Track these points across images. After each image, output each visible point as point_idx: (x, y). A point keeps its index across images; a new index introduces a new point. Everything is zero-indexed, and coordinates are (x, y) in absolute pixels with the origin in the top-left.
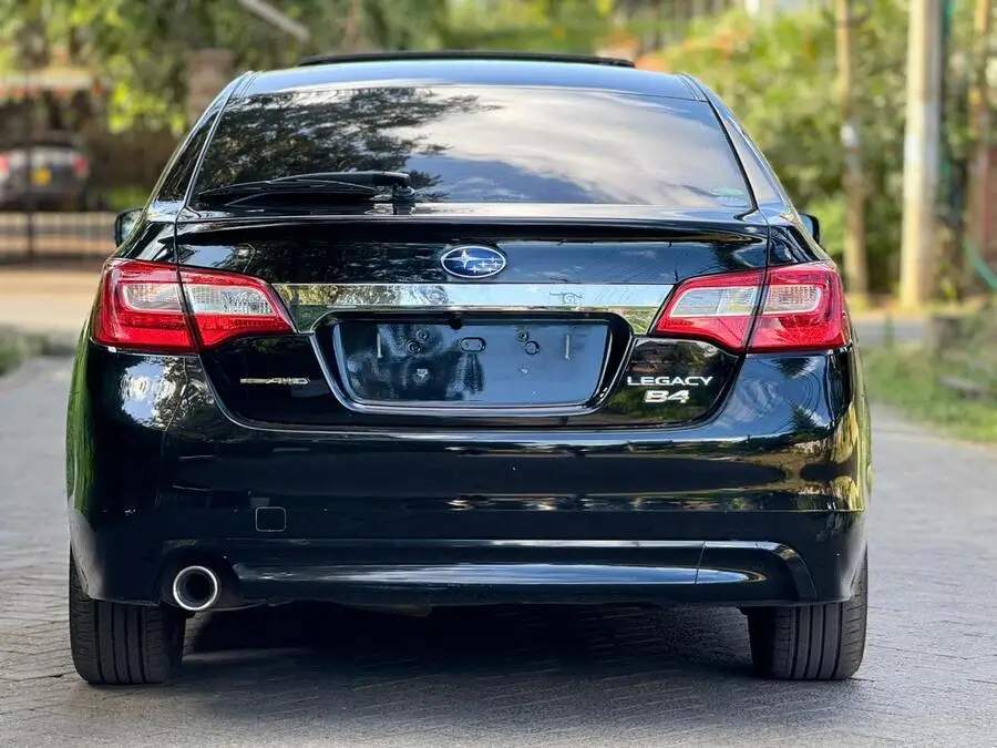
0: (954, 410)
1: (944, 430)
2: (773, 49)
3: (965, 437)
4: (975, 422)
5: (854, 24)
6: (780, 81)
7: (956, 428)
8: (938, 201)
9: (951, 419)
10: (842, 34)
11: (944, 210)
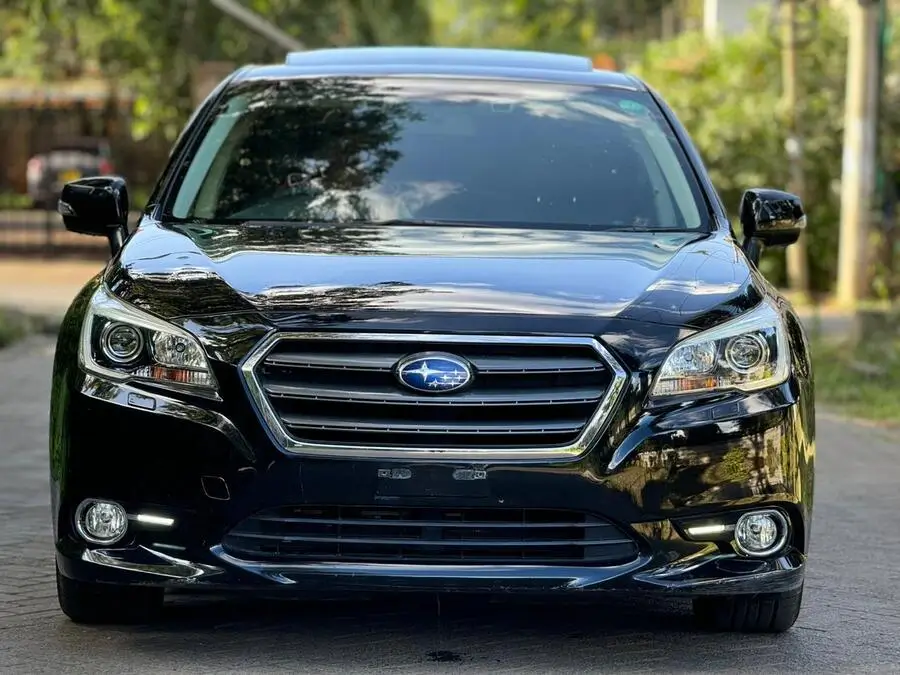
0: (854, 390)
1: (841, 408)
2: (724, 68)
3: (859, 414)
4: (871, 401)
5: (799, 46)
6: (731, 98)
7: (854, 407)
8: (874, 208)
9: (852, 399)
10: (788, 56)
11: (878, 216)
